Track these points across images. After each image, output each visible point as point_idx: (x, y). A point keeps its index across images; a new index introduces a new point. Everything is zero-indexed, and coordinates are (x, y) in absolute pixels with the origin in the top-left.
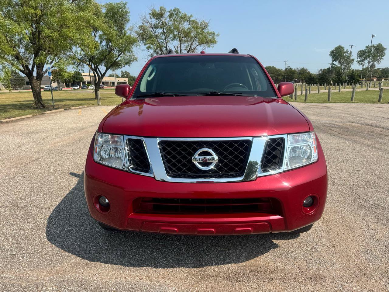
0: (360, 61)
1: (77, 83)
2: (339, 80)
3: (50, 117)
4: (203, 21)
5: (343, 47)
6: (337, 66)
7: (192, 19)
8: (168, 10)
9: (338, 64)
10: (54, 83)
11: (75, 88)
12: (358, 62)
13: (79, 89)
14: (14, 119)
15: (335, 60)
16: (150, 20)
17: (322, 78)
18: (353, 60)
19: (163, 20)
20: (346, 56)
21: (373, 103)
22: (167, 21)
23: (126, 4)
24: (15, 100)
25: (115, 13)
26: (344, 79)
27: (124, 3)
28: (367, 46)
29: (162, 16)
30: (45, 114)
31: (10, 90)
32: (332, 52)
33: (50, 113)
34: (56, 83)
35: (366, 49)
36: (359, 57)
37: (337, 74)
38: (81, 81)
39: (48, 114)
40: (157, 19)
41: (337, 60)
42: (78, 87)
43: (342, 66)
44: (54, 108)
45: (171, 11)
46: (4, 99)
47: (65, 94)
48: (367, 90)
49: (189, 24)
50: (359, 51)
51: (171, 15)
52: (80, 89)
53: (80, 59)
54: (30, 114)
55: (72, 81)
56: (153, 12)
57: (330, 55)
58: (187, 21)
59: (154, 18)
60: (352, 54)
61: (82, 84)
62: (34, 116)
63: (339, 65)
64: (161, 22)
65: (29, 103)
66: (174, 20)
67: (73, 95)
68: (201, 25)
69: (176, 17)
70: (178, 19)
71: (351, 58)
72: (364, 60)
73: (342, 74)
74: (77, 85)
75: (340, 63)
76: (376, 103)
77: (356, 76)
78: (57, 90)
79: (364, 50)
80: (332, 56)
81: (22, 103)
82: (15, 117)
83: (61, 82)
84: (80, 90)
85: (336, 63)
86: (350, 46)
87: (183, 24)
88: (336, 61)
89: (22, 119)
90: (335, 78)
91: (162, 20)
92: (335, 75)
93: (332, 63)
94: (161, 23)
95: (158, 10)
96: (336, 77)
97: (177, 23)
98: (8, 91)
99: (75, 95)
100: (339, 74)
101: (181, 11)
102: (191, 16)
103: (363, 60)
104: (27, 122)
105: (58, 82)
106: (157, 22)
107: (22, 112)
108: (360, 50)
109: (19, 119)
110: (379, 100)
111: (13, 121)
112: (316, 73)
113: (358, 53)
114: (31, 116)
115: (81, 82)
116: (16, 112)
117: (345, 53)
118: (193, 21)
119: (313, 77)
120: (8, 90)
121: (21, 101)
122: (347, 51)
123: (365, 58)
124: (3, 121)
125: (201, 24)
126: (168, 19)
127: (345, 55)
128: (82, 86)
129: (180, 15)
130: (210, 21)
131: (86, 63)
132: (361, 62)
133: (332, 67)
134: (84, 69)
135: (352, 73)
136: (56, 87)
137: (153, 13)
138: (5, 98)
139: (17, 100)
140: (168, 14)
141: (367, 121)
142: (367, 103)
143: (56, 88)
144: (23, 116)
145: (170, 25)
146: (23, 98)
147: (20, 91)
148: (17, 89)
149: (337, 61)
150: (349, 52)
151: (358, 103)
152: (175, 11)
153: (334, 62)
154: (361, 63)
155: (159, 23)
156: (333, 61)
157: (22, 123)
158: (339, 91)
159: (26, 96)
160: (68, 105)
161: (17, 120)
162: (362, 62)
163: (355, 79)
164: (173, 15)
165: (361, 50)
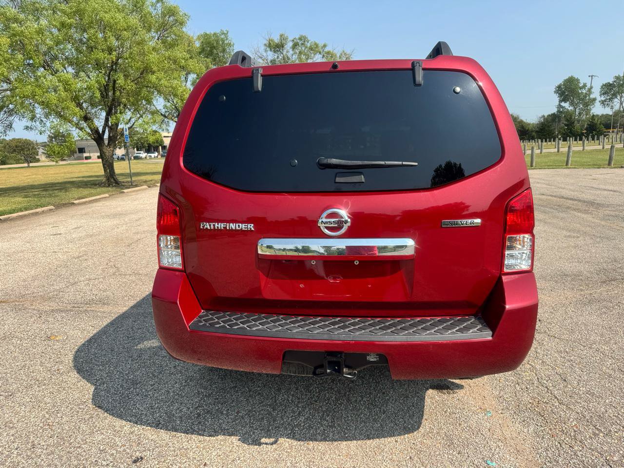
0: (605, 101)
1: (154, 147)
2: (571, 132)
3: (133, 196)
4: (344, 52)
5: (578, 80)
6: (568, 110)
7: (326, 50)
8: (291, 38)
9: (569, 107)
10: (120, 148)
11: (151, 156)
12: (603, 103)
13: (157, 157)
14: (87, 199)
15: (565, 100)
16: (265, 54)
17: (541, 129)
18: (595, 99)
19: (285, 53)
20: (582, 93)
21: (598, 168)
22: (289, 55)
23: (227, 32)
24: (69, 176)
25: (213, 48)
26: (579, 131)
27: (225, 32)
28: (616, 76)
29: (283, 47)
30: (123, 192)
31: (57, 162)
32: (559, 87)
33: (130, 192)
34: (123, 148)
35: (614, 82)
36: (603, 94)
37: (567, 123)
38: (161, 145)
39: (127, 192)
40: (275, 52)
41: (568, 100)
42: (156, 154)
43: (575, 109)
44: (132, 185)
45: (295, 40)
46: (52, 174)
47: (139, 165)
48: (603, 148)
49: (323, 57)
50: (603, 85)
51: (295, 46)
52: (159, 157)
53: (163, 114)
54: (104, 193)
55: (147, 145)
56: (269, 42)
57: (555, 92)
58: (320, 53)
59: (271, 50)
60: (593, 90)
61: (162, 149)
62: (110, 196)
63: (571, 108)
64: (282, 55)
65: (92, 179)
66: (300, 53)
67: (150, 166)
68: (340, 58)
69: (303, 48)
70: (306, 51)
71: (592, 96)
72: (612, 98)
73: (576, 122)
74: (154, 151)
75: (572, 104)
76: (603, 168)
77: (598, 126)
78: (124, 160)
79: (611, 83)
80: (559, 94)
81: (81, 179)
82: (86, 198)
83: (130, 147)
84: (159, 159)
85: (566, 105)
86: (589, 76)
87: (314, 57)
88: (565, 102)
89: (97, 199)
90: (564, 130)
91: (282, 54)
92: (563, 125)
93: (559, 105)
94: (281, 57)
95: (277, 40)
96: (566, 127)
97: (304, 57)
98: (54, 163)
99: (154, 166)
100: (570, 123)
101: (309, 39)
102: (325, 46)
103: (609, 99)
104: (107, 203)
105: (125, 148)
106: (276, 57)
107: (93, 191)
108: (604, 83)
109: (93, 200)
110: (609, 164)
111: (86, 202)
112: (534, 122)
113: (602, 87)
114: (107, 195)
115: (160, 147)
116: (86, 191)
117: (581, 88)
118: (328, 53)
119: (527, 129)
120: (54, 161)
121: (79, 177)
122: (585, 86)
123: (614, 95)
124: (75, 202)
125: (340, 56)
126: (291, 52)
127: (580, 91)
128: (161, 152)
129: (309, 45)
130: (354, 52)
131: (172, 120)
132: (606, 103)
133: (559, 111)
134: (169, 128)
135: (591, 120)
136: (123, 155)
137: (270, 44)
138: (54, 174)
139: (72, 176)
140: (290, 44)
141: (564, 193)
142: (588, 168)
143: (123, 157)
144: (96, 196)
145: (294, 59)
146: (79, 172)
147: (69, 162)
148: (65, 160)
149: (568, 102)
150: (589, 86)
151: (575, 168)
152: (300, 39)
153: (563, 104)
154: (608, 104)
155: (278, 57)
156: (560, 101)
157: (100, 204)
158: (558, 151)
159: (83, 170)
160: (151, 181)
161: (91, 201)
162: (609, 101)
163: (598, 130)
164: (298, 45)
165: (606, 84)
